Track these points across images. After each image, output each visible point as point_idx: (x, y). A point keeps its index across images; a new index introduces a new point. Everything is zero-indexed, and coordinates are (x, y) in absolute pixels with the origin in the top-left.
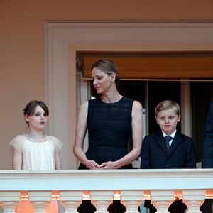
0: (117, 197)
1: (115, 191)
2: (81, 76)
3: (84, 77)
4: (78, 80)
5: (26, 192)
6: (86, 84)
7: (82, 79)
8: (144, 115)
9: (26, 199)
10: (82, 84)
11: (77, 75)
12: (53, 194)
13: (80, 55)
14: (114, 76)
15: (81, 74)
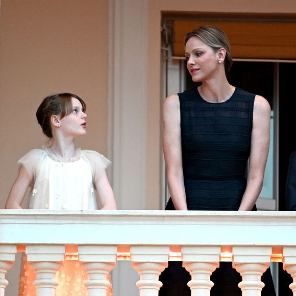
0: (226, 257)
1: (223, 248)
2: (170, 54)
3: (173, 55)
4: (165, 61)
5: (74, 247)
6: (177, 67)
7: (171, 58)
8: (272, 120)
9: (73, 258)
10: (170, 66)
11: (162, 50)
12: (119, 251)
13: (168, 18)
14: (224, 53)
15: (169, 49)
